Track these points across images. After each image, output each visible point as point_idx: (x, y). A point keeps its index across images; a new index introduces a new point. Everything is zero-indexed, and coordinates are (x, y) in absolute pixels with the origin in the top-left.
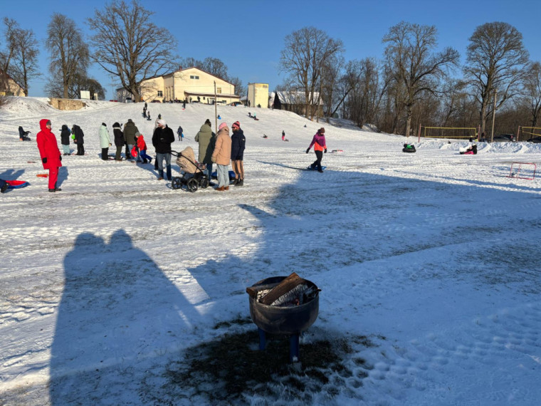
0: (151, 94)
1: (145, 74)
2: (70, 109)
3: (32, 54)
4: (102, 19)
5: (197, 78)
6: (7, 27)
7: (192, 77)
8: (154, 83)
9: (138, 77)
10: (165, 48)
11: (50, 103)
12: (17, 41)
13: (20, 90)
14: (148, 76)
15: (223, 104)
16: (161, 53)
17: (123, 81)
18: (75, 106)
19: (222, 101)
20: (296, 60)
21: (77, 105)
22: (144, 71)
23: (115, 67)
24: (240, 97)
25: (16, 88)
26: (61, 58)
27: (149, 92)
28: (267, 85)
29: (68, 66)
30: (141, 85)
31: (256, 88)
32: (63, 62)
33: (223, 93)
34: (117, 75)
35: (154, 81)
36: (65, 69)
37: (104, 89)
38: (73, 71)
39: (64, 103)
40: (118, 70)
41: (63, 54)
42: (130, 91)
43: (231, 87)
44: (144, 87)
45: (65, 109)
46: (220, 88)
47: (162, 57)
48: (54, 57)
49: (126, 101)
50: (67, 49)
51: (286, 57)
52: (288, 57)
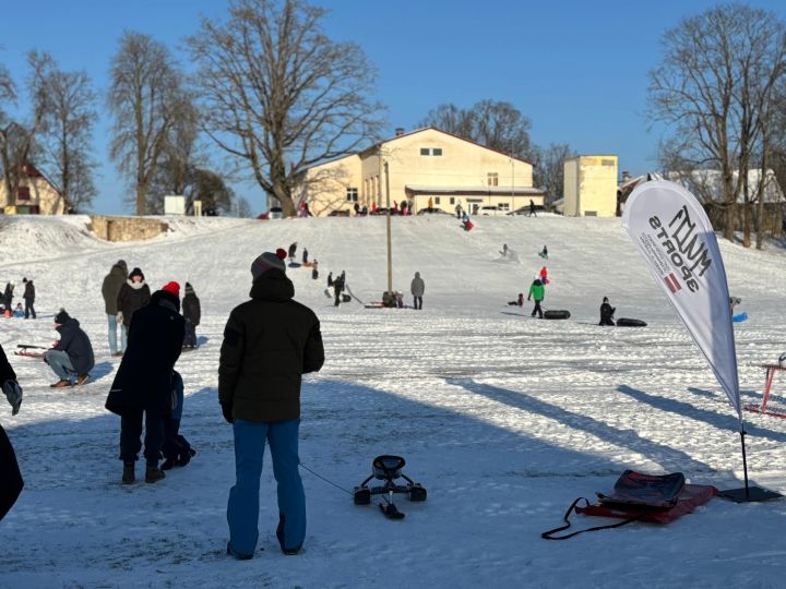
0: (333, 197)
1: (305, 150)
2: (133, 238)
3: (84, 121)
4: (217, 37)
5: (438, 152)
6: (33, 69)
7: (425, 152)
8: (340, 172)
9: (291, 157)
10: (348, 90)
11: (90, 227)
12: (52, 98)
13: (58, 200)
14: (310, 155)
15: (498, 212)
16: (340, 100)
17: (257, 169)
18: (143, 231)
19: (496, 205)
20: (693, 91)
21: (149, 228)
22: (302, 144)
23: (240, 139)
24: (545, 194)
25: (53, 196)
26: (136, 127)
27: (328, 191)
28: (615, 158)
29: (150, 144)
30: (309, 177)
31: (582, 168)
32: (139, 135)
33: (504, 185)
34: (244, 156)
35: (341, 165)
36: (142, 149)
37: (230, 189)
38: (157, 154)
39: (119, 227)
40: (245, 146)
41: (139, 118)
42: (270, 191)
43: (527, 169)
44: (317, 181)
45: (121, 238)
46: (496, 174)
47: (343, 109)
48: (121, 127)
49: (271, 215)
50: (149, 107)
51: (663, 84)
52: (668, 84)
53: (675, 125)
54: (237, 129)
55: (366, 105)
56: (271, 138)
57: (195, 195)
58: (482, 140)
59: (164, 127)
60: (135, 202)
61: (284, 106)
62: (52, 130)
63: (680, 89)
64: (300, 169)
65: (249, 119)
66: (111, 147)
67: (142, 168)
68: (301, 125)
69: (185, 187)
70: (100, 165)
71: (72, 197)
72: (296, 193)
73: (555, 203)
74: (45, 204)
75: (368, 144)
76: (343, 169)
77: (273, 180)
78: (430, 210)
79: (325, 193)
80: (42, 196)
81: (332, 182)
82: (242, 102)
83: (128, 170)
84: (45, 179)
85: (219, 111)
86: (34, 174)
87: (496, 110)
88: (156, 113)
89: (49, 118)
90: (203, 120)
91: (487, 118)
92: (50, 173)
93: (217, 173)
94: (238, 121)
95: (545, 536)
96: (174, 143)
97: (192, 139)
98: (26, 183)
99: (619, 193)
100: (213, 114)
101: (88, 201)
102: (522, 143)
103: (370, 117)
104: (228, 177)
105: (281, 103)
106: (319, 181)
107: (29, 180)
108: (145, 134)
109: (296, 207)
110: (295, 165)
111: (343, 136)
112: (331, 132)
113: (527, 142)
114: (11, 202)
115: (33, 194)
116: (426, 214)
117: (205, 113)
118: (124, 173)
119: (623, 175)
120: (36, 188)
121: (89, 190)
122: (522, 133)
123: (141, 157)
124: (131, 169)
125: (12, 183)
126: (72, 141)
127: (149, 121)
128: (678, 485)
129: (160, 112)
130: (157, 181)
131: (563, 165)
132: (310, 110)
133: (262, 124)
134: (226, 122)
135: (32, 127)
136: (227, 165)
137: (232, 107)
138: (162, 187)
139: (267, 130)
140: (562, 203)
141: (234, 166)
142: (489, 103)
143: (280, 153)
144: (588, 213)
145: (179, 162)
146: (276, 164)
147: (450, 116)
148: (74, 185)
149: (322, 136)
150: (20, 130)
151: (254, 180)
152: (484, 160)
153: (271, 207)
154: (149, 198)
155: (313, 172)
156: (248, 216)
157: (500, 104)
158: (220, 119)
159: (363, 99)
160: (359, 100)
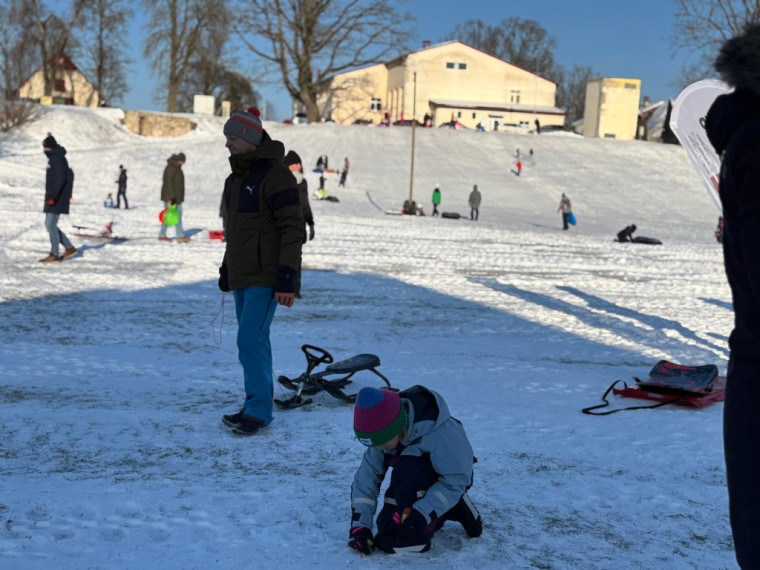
0: (357, 105)
1: (333, 57)
2: (164, 134)
3: (119, 17)
5: (463, 66)
7: (450, 66)
9: (319, 64)
11: (123, 122)
14: (338, 63)
15: (518, 129)
16: (371, 9)
17: (285, 73)
18: (173, 128)
19: (517, 123)
20: (719, 19)
21: (180, 126)
22: (330, 52)
23: (270, 44)
24: (566, 114)
25: (87, 90)
26: (170, 26)
27: (353, 100)
28: (637, 82)
29: (182, 44)
30: (334, 85)
31: (604, 90)
32: (173, 34)
33: (525, 103)
34: (274, 60)
35: (367, 75)
36: (175, 48)
37: (257, 93)
38: (189, 53)
39: (150, 123)
40: (275, 51)
41: (174, 17)
42: (296, 96)
43: (550, 88)
44: (342, 89)
45: (151, 134)
46: (518, 92)
47: (372, 19)
48: (156, 25)
49: (296, 120)
50: (183, 8)
51: (690, 10)
52: (696, 11)
53: (699, 53)
54: (268, 33)
55: (396, 15)
56: (300, 44)
57: (224, 96)
58: (507, 56)
59: (197, 27)
60: (165, 100)
61: (315, 13)
62: (89, 24)
63: (708, 16)
64: (327, 76)
65: (280, 24)
66: (145, 45)
67: (174, 67)
68: (331, 31)
69: (214, 88)
70: (134, 61)
71: (105, 92)
72: (322, 100)
73: (575, 124)
74: (80, 97)
75: (394, 55)
76: (369, 78)
77: (300, 85)
78: (453, 124)
79: (350, 102)
80: (76, 89)
81: (358, 91)
82: (275, 6)
83: (160, 68)
84: (80, 72)
85: (252, 14)
86: (70, 67)
87: (522, 27)
88: (190, 14)
89: (87, 12)
90: (235, 22)
91: (514, 34)
92: (85, 66)
93: (246, 76)
94: (270, 25)
95: (586, 411)
96: (205, 44)
97: (222, 41)
98: (62, 75)
99: (639, 117)
100: (246, 17)
101: (120, 96)
102: (546, 62)
103: (398, 28)
104: (256, 81)
105: (313, 10)
106: (345, 89)
107: (65, 72)
108: (179, 32)
109: (321, 113)
110: (322, 72)
111: (371, 45)
112: (360, 41)
113: (551, 61)
114: (47, 92)
115: (68, 86)
116: (447, 127)
117: (238, 15)
118: (157, 71)
119: (644, 99)
120: (72, 81)
121: (120, 87)
122: (546, 52)
123: (173, 56)
124: (164, 67)
125: (50, 76)
126: (107, 37)
127: (183, 21)
128: (711, 376)
129: (194, 12)
130: (187, 81)
131: (585, 87)
132: (341, 17)
133: (293, 29)
134: (258, 25)
135: (70, 20)
136: (255, 69)
137: (264, 11)
138: (192, 87)
139: (297, 35)
140: (582, 124)
141: (262, 70)
142: (516, 20)
143: (309, 59)
144: (607, 135)
145: (210, 63)
146: (304, 69)
147: (477, 31)
148: (107, 80)
149: (351, 44)
150: (58, 24)
151: (282, 85)
152: (508, 77)
153: (296, 112)
154: (179, 97)
155: (339, 80)
156: (274, 120)
157: (527, 22)
158: (252, 22)
159: (393, 9)
160: (388, 10)
